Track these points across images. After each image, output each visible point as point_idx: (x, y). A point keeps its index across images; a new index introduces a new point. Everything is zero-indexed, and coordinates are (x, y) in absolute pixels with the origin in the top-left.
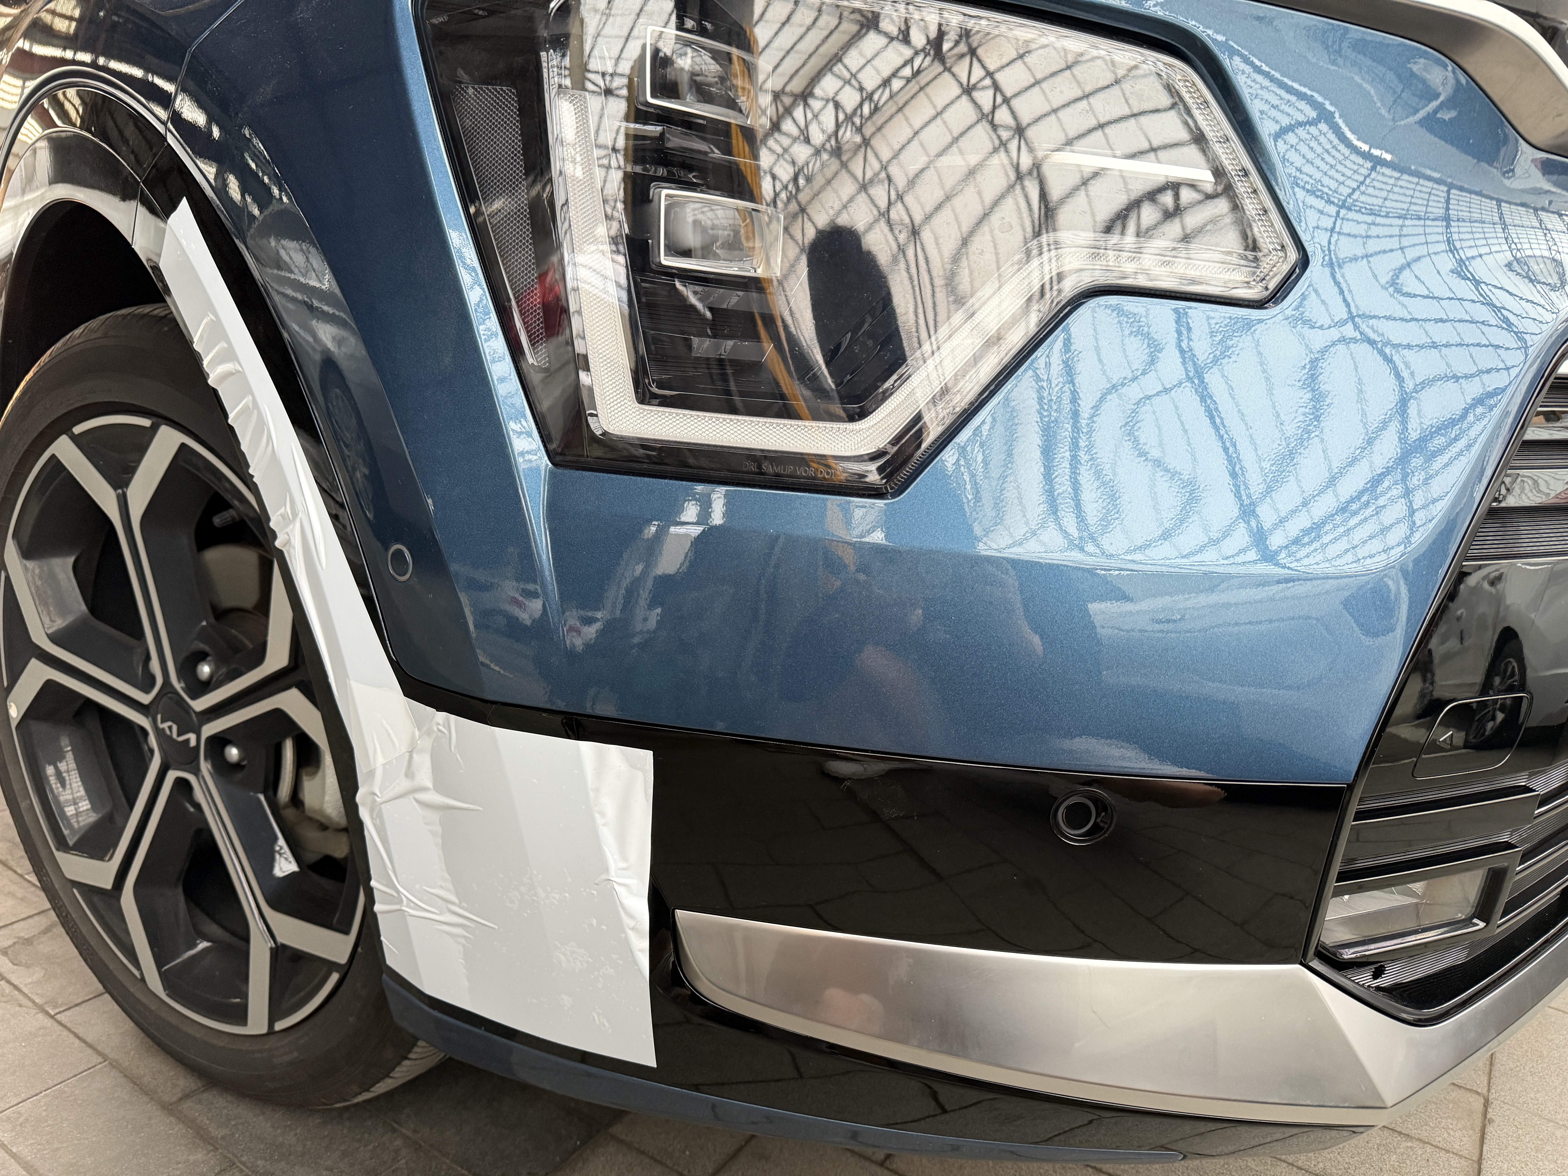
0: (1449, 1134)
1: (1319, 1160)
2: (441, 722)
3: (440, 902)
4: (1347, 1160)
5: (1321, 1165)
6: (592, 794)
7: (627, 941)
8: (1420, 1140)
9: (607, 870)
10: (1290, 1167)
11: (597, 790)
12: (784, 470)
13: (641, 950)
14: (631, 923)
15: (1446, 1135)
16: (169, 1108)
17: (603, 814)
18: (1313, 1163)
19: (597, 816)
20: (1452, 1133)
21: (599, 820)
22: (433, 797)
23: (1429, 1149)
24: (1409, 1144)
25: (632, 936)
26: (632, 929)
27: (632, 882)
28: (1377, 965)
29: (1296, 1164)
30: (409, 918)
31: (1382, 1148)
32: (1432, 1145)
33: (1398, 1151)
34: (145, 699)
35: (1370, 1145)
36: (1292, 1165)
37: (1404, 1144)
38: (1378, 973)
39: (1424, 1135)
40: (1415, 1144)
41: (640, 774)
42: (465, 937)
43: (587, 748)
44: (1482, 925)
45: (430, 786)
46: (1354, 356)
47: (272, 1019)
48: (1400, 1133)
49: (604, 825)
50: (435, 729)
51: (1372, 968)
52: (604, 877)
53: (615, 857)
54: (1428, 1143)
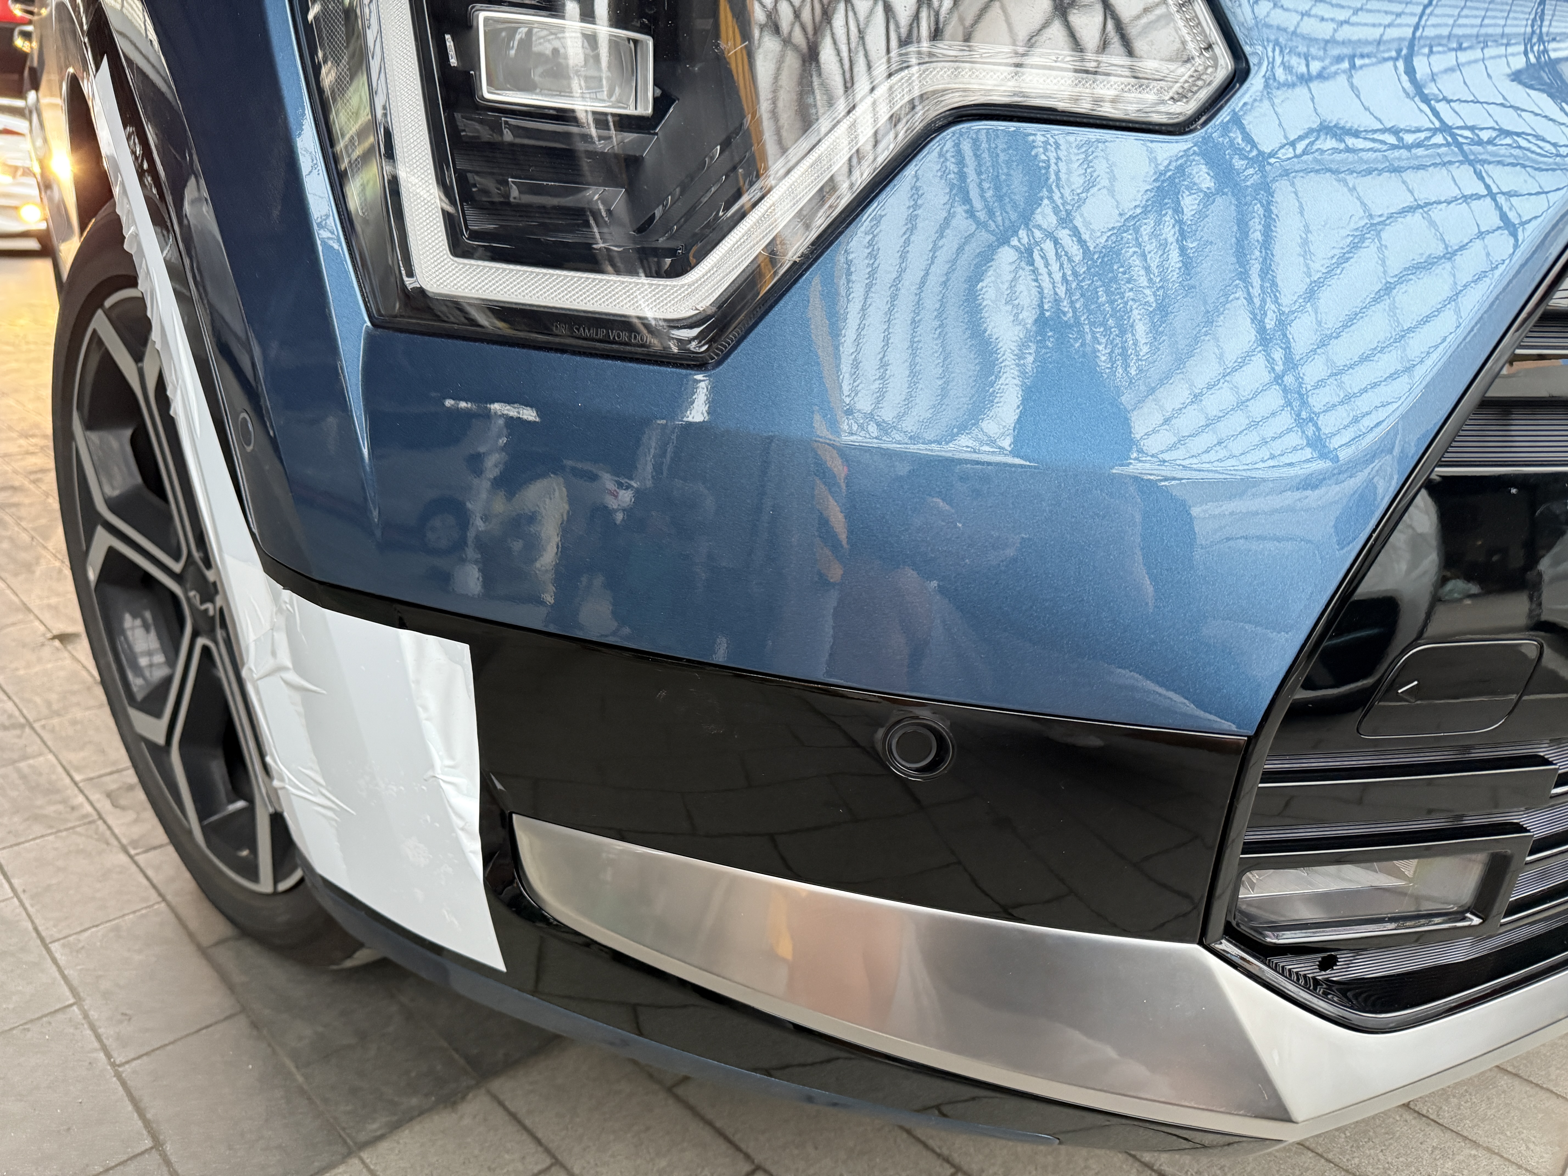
0: (1528, 1148)
1: (1355, 1154)
2: (287, 601)
3: (313, 784)
4: (1389, 1160)
5: (1356, 1160)
6: (413, 685)
7: (457, 840)
8: (1488, 1149)
9: (432, 766)
10: (1318, 1157)
11: (418, 682)
12: (597, 335)
13: (474, 852)
14: (461, 823)
15: (1523, 1148)
16: (204, 952)
17: (425, 708)
18: (1347, 1157)
19: (420, 710)
20: (1532, 1146)
21: (422, 715)
22: (292, 676)
23: (1496, 1160)
24: (1474, 1152)
25: (462, 835)
26: (462, 829)
27: (462, 781)
28: (1326, 955)
29: (1325, 1155)
30: (292, 797)
31: (1437, 1152)
32: (1502, 1157)
33: (1458, 1158)
34: (177, 567)
35: (1424, 1147)
36: (1322, 1156)
37: (1467, 1151)
38: (1328, 963)
39: (1495, 1144)
40: (1480, 1153)
41: (459, 668)
42: (336, 821)
43: (407, 636)
44: (1476, 921)
45: (289, 664)
46: (1300, 195)
47: (276, 882)
48: (1465, 1138)
49: (427, 719)
50: (284, 607)
51: (1319, 957)
52: (430, 773)
53: (441, 753)
54: (1497, 1154)
